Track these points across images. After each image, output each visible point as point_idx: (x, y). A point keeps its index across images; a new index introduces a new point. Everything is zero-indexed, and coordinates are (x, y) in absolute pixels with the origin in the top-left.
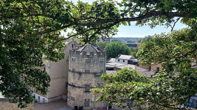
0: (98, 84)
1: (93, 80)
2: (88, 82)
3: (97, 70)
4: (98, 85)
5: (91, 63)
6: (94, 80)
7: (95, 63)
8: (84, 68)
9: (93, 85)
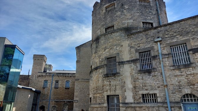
0: (137, 51)
1: (123, 44)
2: (111, 51)
3: (132, 21)
4: (138, 54)
5: (117, 10)
6: (126, 43)
7: (126, 7)
8: (103, 25)
9: (126, 56)
